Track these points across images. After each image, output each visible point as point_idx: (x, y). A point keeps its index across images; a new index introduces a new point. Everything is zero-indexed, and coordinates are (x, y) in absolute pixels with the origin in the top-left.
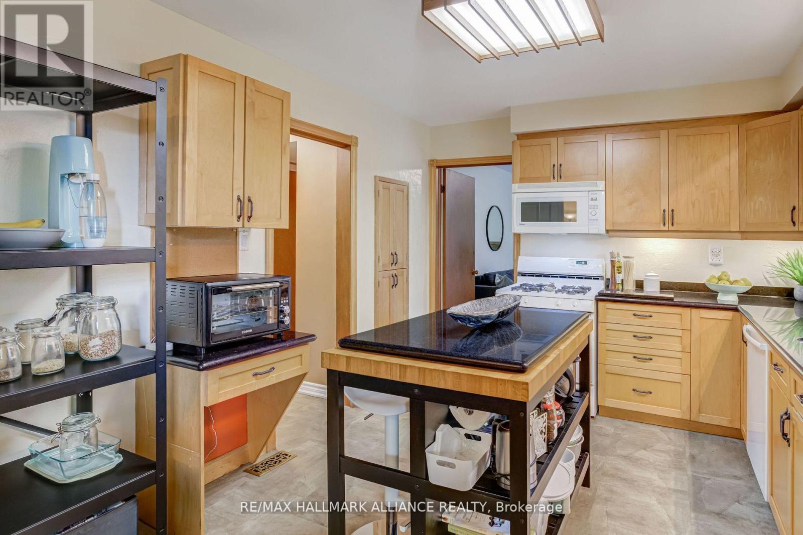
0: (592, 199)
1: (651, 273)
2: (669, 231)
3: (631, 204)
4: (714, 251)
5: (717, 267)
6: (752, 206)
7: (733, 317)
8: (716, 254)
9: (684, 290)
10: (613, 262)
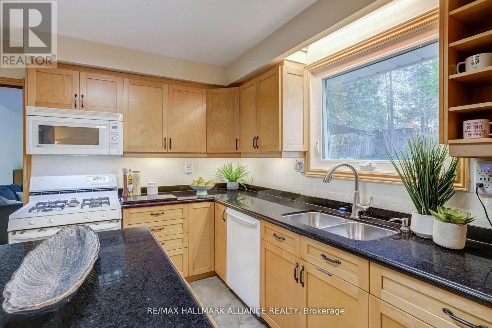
0: (113, 127)
1: (152, 181)
2: (168, 153)
3: (142, 133)
4: (188, 165)
5: (189, 175)
6: (214, 138)
7: (211, 205)
8: (189, 167)
9: (172, 191)
10: (125, 176)
